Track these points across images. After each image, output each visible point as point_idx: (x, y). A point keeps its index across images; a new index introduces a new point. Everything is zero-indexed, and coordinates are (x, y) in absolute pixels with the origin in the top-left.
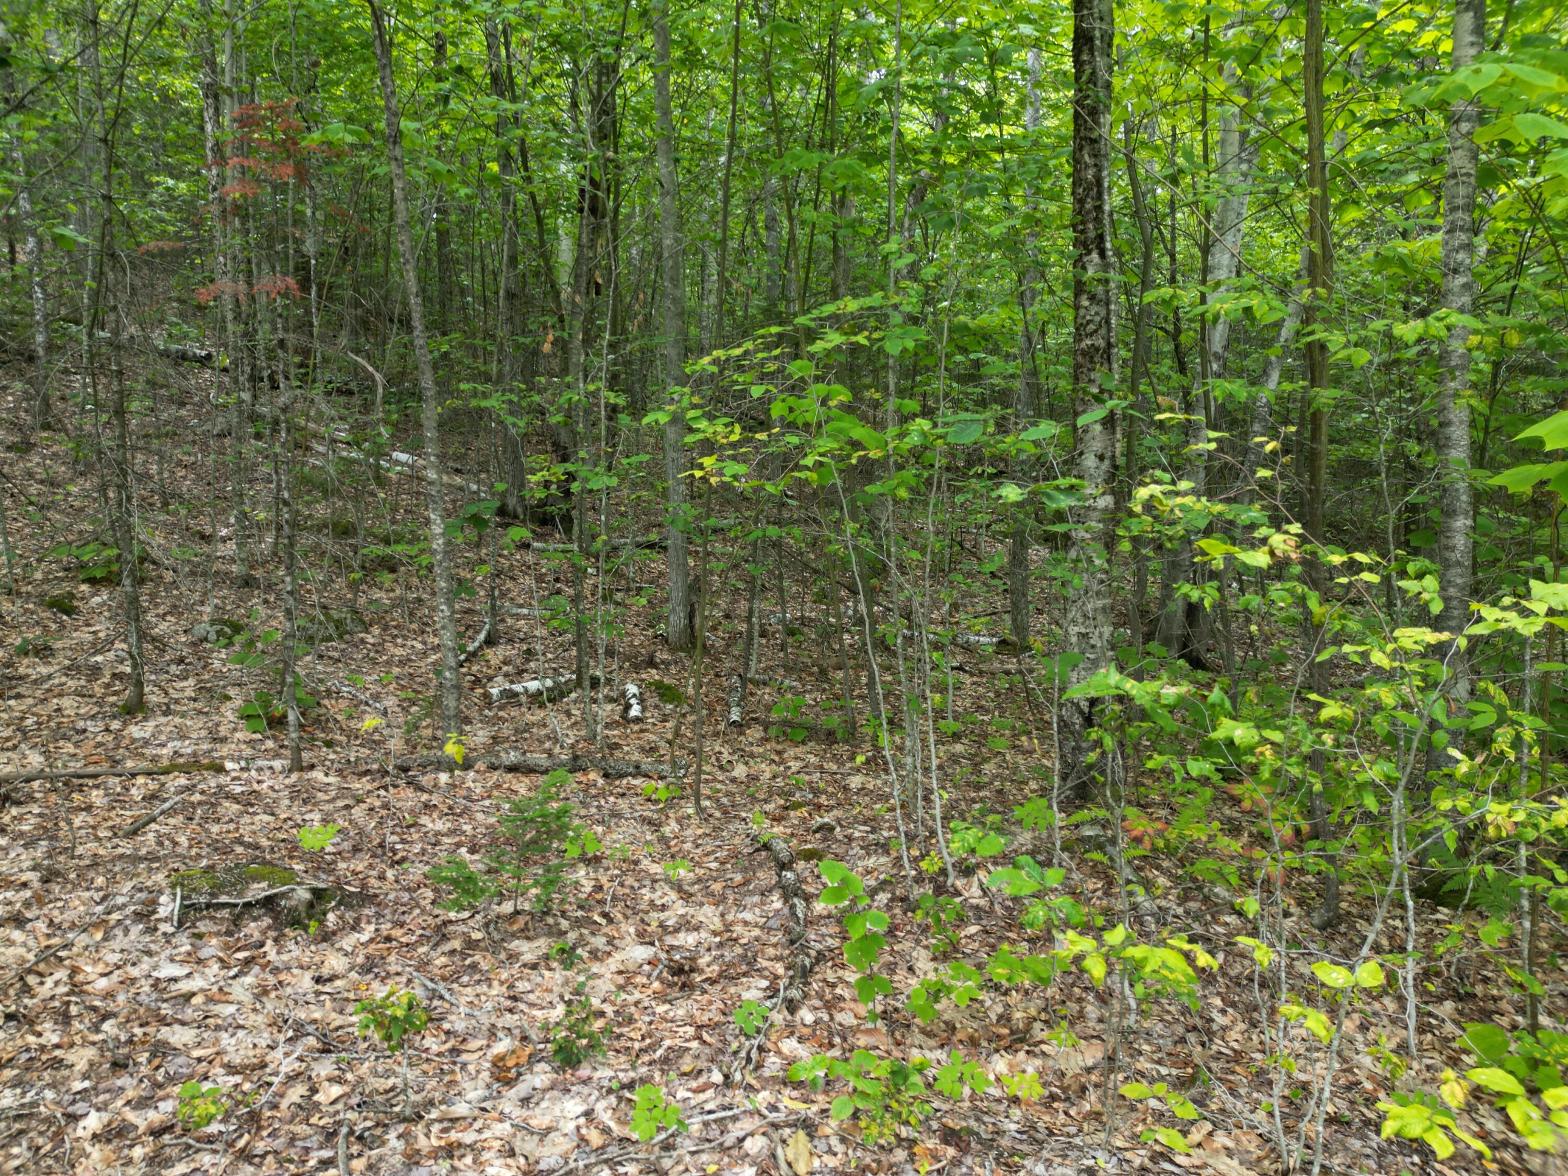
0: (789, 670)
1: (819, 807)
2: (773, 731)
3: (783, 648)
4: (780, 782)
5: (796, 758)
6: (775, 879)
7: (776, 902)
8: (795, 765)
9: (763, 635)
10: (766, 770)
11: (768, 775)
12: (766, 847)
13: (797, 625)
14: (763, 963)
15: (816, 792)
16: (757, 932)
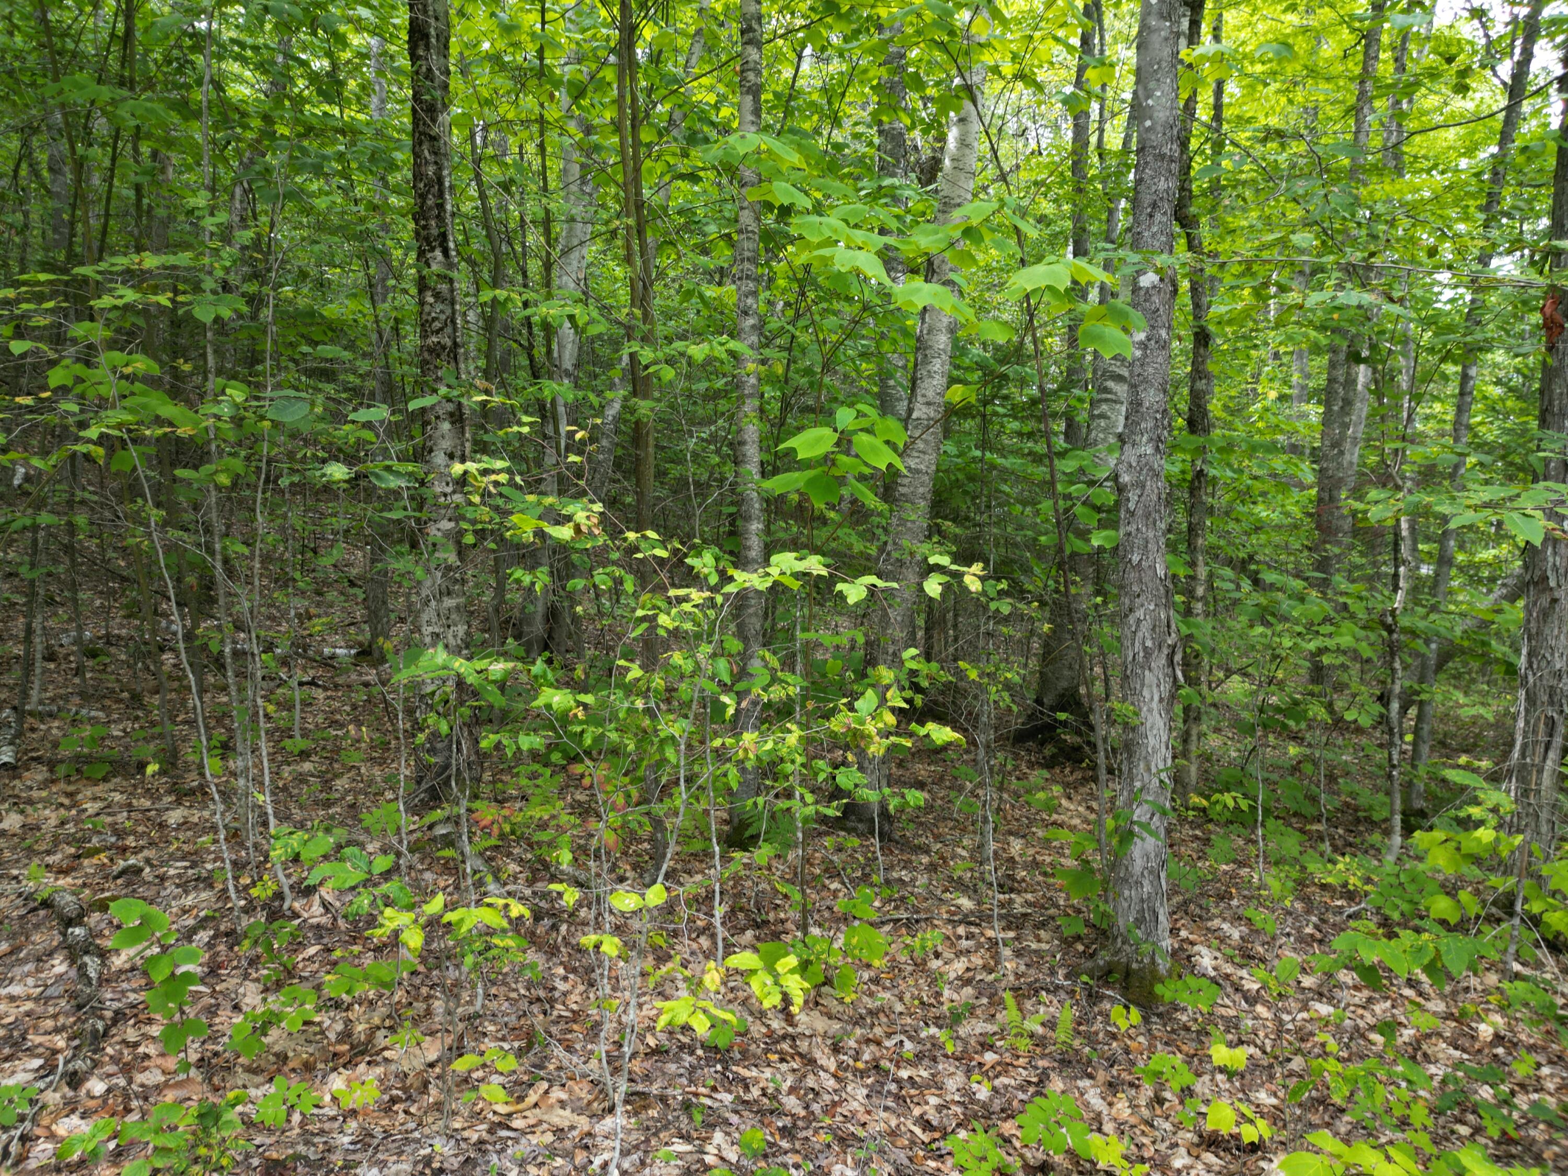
0: (85, 697)
1: (124, 850)
2: (61, 770)
3: (79, 672)
4: (71, 828)
5: (95, 799)
6: (58, 939)
7: (59, 965)
8: (91, 807)
9: (50, 657)
10: (51, 817)
11: (53, 822)
12: (46, 904)
13: (100, 644)
14: (34, 1039)
15: (120, 834)
16: (29, 1006)
